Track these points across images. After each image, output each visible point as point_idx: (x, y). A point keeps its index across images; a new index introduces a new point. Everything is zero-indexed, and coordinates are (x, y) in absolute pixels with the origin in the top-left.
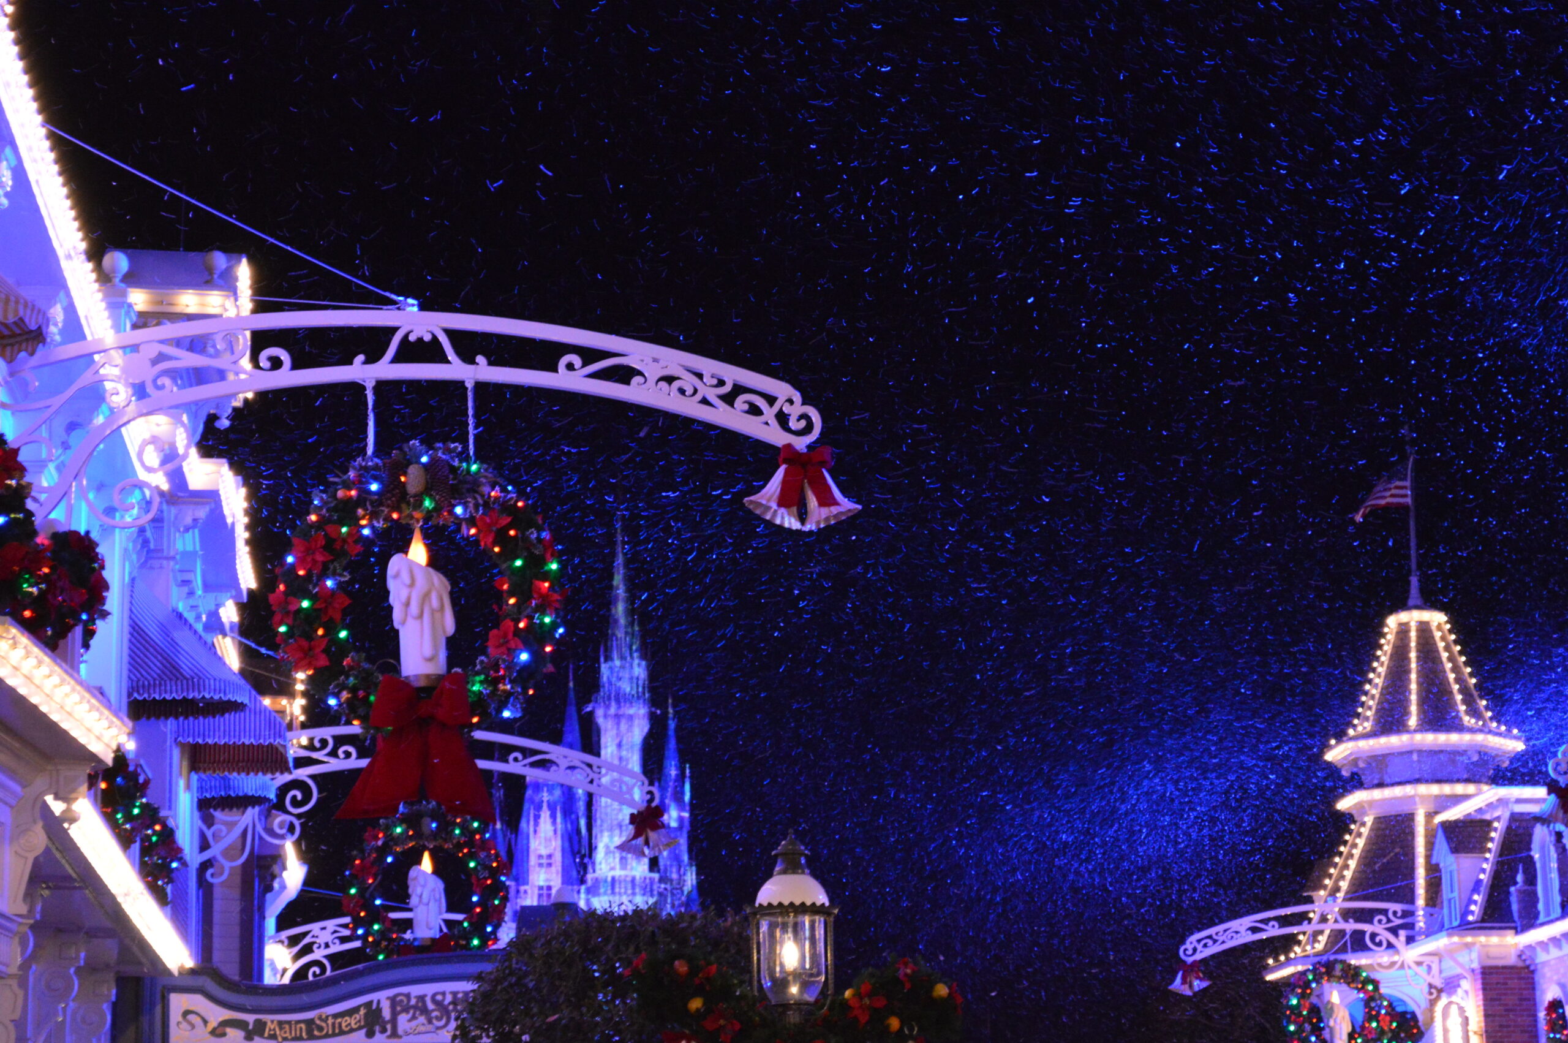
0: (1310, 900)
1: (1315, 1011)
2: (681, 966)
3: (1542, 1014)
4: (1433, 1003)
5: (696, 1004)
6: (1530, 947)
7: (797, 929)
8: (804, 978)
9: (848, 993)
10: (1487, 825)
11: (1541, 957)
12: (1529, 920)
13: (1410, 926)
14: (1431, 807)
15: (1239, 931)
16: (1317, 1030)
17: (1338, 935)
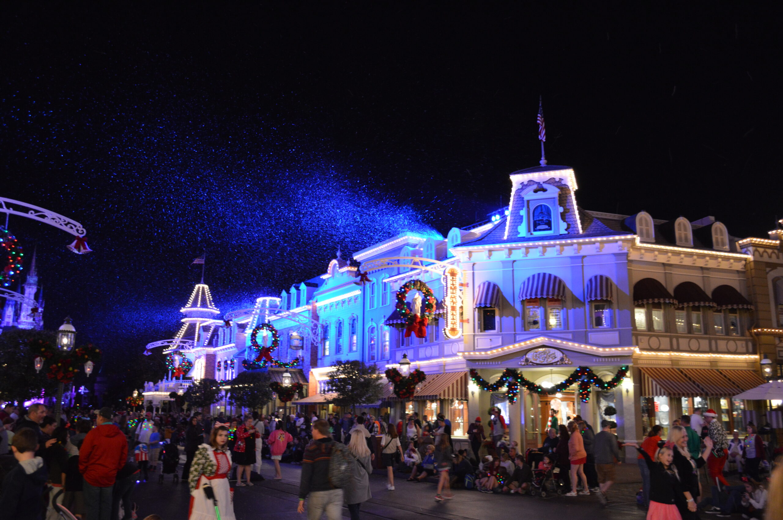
0: (174, 338)
1: (172, 360)
2: (40, 341)
3: (217, 364)
4: (196, 360)
5: (43, 349)
6: (216, 351)
7: (67, 336)
8: (68, 346)
10: (210, 327)
11: (218, 353)
12: (216, 346)
13: (193, 345)
14: (200, 322)
15: (159, 343)
16: (172, 364)
17: (179, 346)
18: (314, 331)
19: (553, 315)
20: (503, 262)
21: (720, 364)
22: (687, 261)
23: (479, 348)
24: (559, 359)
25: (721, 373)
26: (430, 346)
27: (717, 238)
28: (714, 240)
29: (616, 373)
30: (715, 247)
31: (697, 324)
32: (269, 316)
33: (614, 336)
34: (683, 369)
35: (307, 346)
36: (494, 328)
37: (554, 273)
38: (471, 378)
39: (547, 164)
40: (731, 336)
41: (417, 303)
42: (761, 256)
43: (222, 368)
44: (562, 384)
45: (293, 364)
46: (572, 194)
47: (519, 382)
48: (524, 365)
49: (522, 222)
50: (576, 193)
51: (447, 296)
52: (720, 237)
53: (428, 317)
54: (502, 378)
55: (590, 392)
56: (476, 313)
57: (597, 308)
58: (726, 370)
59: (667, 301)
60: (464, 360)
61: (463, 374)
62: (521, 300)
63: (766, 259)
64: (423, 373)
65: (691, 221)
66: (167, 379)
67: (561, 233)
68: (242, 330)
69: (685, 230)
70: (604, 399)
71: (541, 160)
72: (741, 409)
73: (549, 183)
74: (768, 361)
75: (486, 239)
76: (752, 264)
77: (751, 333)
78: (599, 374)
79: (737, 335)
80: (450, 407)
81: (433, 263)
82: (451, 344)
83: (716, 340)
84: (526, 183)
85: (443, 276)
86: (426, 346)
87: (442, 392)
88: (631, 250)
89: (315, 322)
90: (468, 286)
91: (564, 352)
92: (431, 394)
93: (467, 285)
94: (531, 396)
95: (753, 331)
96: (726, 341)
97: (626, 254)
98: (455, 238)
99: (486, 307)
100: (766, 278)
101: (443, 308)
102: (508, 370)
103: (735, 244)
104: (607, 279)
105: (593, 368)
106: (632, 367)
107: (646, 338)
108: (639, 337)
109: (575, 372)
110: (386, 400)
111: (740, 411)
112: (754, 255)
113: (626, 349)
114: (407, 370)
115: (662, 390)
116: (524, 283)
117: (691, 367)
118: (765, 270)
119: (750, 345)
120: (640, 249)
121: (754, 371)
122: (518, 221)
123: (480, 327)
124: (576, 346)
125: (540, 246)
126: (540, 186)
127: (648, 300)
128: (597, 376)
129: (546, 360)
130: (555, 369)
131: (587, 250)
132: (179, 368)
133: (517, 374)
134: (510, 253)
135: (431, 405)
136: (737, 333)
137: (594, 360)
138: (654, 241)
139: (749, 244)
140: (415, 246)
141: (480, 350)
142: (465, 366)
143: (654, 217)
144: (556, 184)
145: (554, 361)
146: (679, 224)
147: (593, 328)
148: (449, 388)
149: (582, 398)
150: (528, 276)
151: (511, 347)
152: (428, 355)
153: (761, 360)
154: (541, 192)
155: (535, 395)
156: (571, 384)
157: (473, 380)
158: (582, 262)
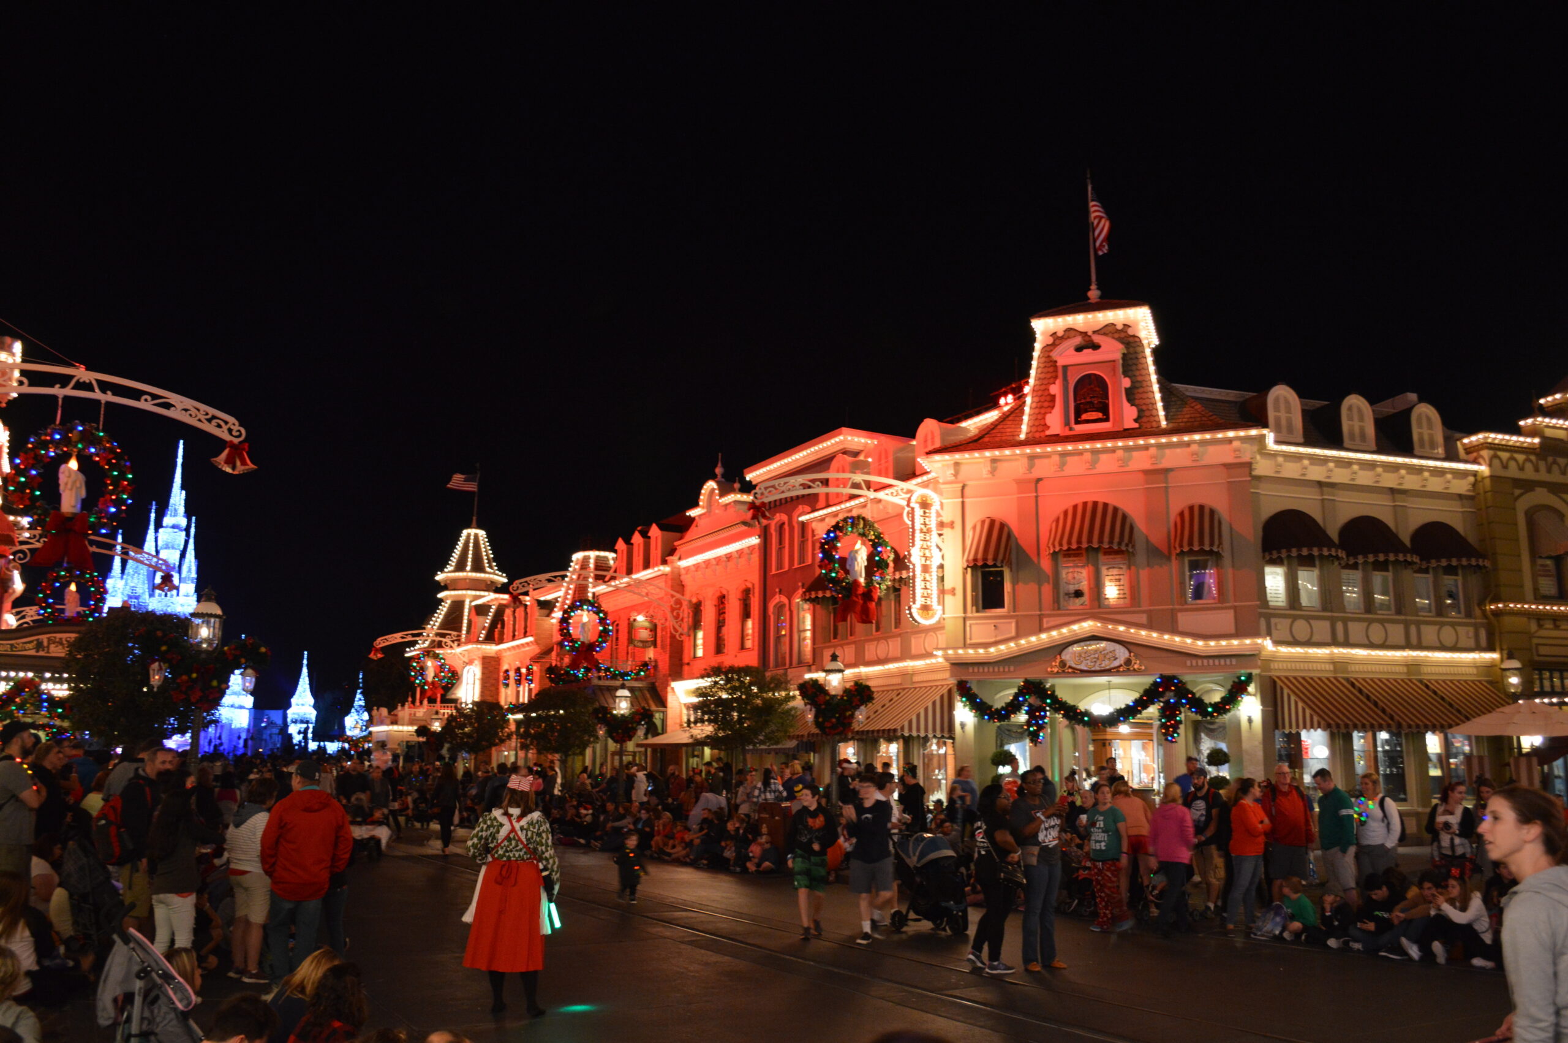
0: (424, 629)
1: (422, 668)
2: (159, 634)
3: (502, 674)
4: (464, 668)
5: (164, 648)
6: (500, 650)
7: (208, 623)
8: (208, 641)
9: (226, 648)
10: (490, 607)
11: (504, 654)
12: (501, 641)
13: (459, 640)
14: (471, 598)
15: (396, 638)
16: (422, 675)
17: (433, 641)
18: (675, 614)
19: (1111, 580)
20: (1020, 482)
21: (1425, 670)
22: (1365, 478)
23: (974, 641)
24: (1122, 662)
25: (1427, 687)
26: (886, 638)
27: (1421, 435)
28: (1415, 437)
29: (1229, 687)
30: (1417, 451)
31: (1383, 595)
32: (594, 587)
33: (1225, 619)
34: (1356, 679)
35: (662, 641)
36: (1002, 606)
37: (1113, 501)
38: (959, 698)
39: (1101, 297)
40: (1448, 617)
41: (859, 559)
42: (1505, 467)
43: (512, 682)
44: (1128, 706)
45: (637, 674)
46: (1148, 352)
47: (1049, 705)
48: (1058, 672)
49: (1053, 407)
50: (1156, 352)
51: (913, 545)
52: (1426, 433)
53: (880, 584)
54: (1016, 696)
55: (1180, 722)
56: (969, 577)
57: (1194, 566)
58: (1436, 681)
59: (1326, 552)
60: (947, 664)
61: (945, 691)
62: (1052, 551)
63: (1513, 472)
64: (868, 687)
65: (1372, 402)
66: (413, 702)
67: (1126, 427)
68: (545, 612)
69: (1361, 418)
70: (1207, 735)
71: (1090, 290)
72: (1464, 754)
73: (1105, 334)
74: (1516, 664)
75: (986, 439)
76: (1488, 482)
77: (1484, 612)
78: (1197, 690)
79: (1459, 616)
80: (921, 752)
81: (889, 486)
82: (923, 635)
83: (1418, 624)
84: (1060, 334)
85: (907, 509)
86: (878, 639)
87: (906, 724)
88: (1258, 457)
89: (678, 596)
90: (953, 528)
91: (1131, 647)
92: (886, 727)
93: (952, 525)
94: (1073, 730)
95: (1487, 608)
96: (1437, 627)
97: (1249, 465)
98: (929, 437)
99: (985, 565)
100: (1514, 509)
101: (907, 568)
102: (1026, 681)
103: (1456, 445)
104: (1212, 512)
105: (1187, 678)
106: (1260, 675)
107: (1289, 621)
108: (1273, 621)
109: (1152, 685)
110: (805, 740)
111: (1461, 757)
112: (1490, 465)
113: (1248, 641)
114: (839, 683)
115: (1316, 719)
116: (1057, 520)
117: (1371, 676)
118: (1513, 494)
119: (1483, 633)
120: (1274, 455)
121: (1488, 682)
122: (1046, 404)
123: (975, 603)
124: (1153, 637)
125: (1086, 450)
126: (1087, 338)
127: (1289, 551)
128: (1193, 694)
129: (1098, 663)
130: (1116, 680)
131: (1173, 458)
132: (433, 683)
133: (1045, 690)
134: (1031, 467)
135: (887, 748)
136: (1459, 612)
137: (1188, 663)
138: (1301, 440)
139: (1482, 444)
140: (856, 454)
141: (976, 646)
142: (947, 675)
143: (1301, 395)
144: (1117, 335)
145: (1112, 666)
146: (1350, 408)
147: (1186, 603)
148: (918, 716)
149: (1165, 734)
150: (1063, 508)
151: (1033, 639)
152: (882, 656)
153: (1502, 660)
154: (1090, 350)
155: (1079, 728)
156: (1145, 707)
157: (962, 702)
158: (1166, 482)
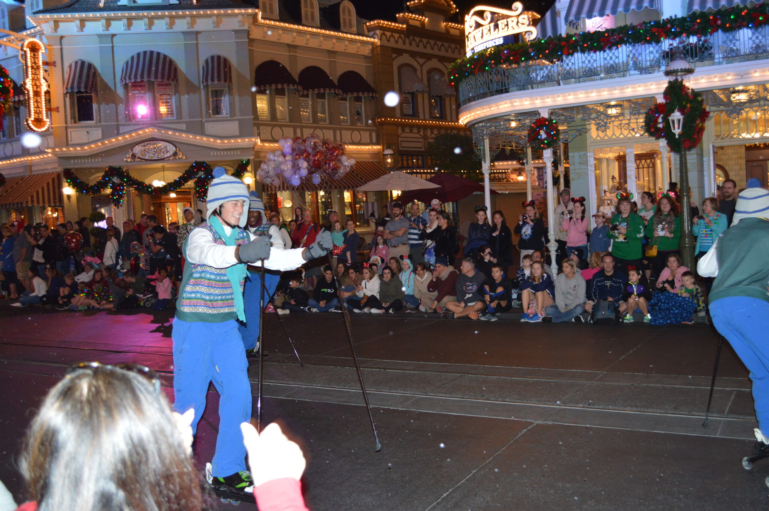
19: (163, 103)
20: (100, 36)
22: (314, 43)
23: (73, 142)
28: (342, 20)
29: (236, 167)
30: (342, 28)
33: (233, 127)
36: (92, 119)
37: (163, 51)
38: (65, 180)
40: (356, 126)
42: (388, 41)
44: (175, 181)
47: (126, 182)
52: (347, 17)
54: (104, 177)
56: (68, 100)
57: (215, 94)
59: (291, 87)
60: (55, 158)
61: (55, 176)
62: (124, 83)
63: (392, 44)
64: (2, 175)
67: (171, 2)
69: (312, 6)
74: (390, 151)
76: (379, 48)
77: (375, 123)
79: (361, 125)
80: (41, 216)
83: (341, 130)
85: (21, 52)
86: (5, 143)
88: (253, 27)
90: (55, 66)
91: (177, 145)
92: (16, 201)
93: (54, 64)
94: (141, 197)
95: (377, 121)
96: (350, 132)
97: (248, 32)
98: (35, 3)
99: (79, 92)
100: (392, 65)
103: (363, 26)
104: (225, 60)
105: (210, 163)
106: (254, 161)
107: (270, 128)
108: (261, 127)
109: (190, 167)
111: (362, 204)
112: (381, 39)
113: (247, 140)
116: (127, 63)
118: (392, 56)
119: (374, 135)
120: (263, 25)
121: (376, 162)
123: (73, 117)
124: (190, 138)
125: (145, 17)
127: (270, 86)
129: (156, 155)
130: (167, 165)
131: (201, 25)
133: (123, 173)
134: (108, 25)
137: (212, 154)
138: (278, 18)
139: (377, 26)
141: (75, 145)
142: (56, 165)
145: (165, 156)
146: (306, 1)
147: (210, 117)
148: (37, 193)
149: (198, 197)
150: (131, 55)
151: (114, 140)
152: (8, 154)
153: (383, 150)
155: (145, 196)
156: (186, 181)
157: (68, 182)
158: (197, 40)
